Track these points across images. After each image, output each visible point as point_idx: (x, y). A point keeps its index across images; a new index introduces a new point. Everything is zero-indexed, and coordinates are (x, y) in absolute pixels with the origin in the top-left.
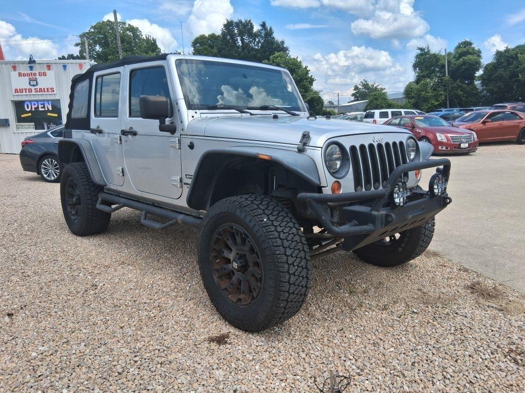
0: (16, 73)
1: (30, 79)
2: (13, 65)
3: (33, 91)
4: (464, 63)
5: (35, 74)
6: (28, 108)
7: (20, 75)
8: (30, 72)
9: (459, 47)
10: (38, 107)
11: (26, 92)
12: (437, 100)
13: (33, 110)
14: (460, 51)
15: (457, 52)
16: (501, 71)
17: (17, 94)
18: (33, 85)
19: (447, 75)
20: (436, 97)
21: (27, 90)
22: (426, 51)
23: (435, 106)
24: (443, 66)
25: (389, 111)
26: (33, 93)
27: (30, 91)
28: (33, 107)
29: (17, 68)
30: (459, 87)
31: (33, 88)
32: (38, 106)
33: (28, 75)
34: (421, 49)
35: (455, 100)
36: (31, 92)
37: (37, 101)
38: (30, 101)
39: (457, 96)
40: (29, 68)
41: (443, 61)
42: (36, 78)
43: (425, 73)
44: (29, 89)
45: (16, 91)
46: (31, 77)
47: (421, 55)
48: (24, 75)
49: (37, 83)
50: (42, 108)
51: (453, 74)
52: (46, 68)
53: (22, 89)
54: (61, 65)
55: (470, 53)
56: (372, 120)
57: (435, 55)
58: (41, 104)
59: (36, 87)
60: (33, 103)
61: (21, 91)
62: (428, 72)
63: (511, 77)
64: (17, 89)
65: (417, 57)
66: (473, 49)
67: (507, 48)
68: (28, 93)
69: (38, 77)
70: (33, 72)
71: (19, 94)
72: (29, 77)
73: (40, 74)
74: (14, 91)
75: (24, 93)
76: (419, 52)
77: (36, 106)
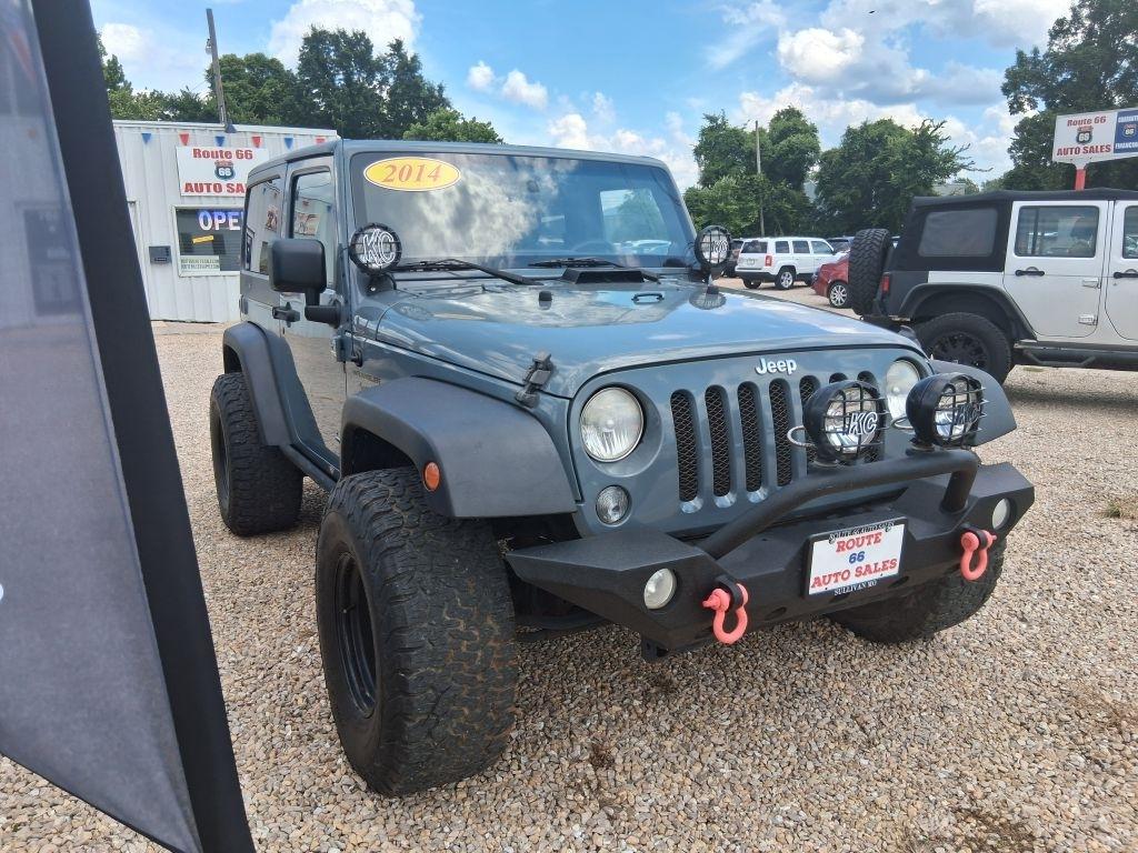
0: (189, 150)
1: (217, 163)
2: (183, 133)
3: (225, 189)
4: (791, 149)
5: (228, 154)
6: (206, 224)
7: (197, 153)
8: (219, 149)
9: (777, 119)
10: (227, 223)
11: (209, 191)
12: (745, 220)
13: (217, 228)
14: (781, 125)
15: (773, 128)
16: (856, 166)
17: (189, 194)
18: (225, 177)
19: (759, 171)
20: (743, 213)
21: (212, 187)
22: (719, 122)
23: (742, 230)
24: (752, 154)
25: (790, 240)
26: (224, 192)
27: (218, 188)
28: (217, 222)
29: (191, 140)
30: (783, 194)
31: (224, 183)
32: (227, 221)
33: (214, 155)
34: (712, 119)
35: (777, 220)
36: (221, 191)
37: (226, 211)
38: (211, 211)
39: (780, 212)
40: (215, 141)
41: (751, 145)
42: (230, 163)
43: (719, 166)
44: (215, 186)
45: (188, 187)
46: (220, 159)
47: (711, 129)
48: (206, 155)
49: (233, 174)
50: (235, 224)
51: (769, 169)
52: (251, 143)
53: (201, 184)
54: (283, 137)
55: (798, 131)
56: (763, 256)
57: (735, 132)
58: (234, 217)
59: (229, 181)
60: (216, 214)
61: (199, 188)
62: (724, 164)
63: (873, 178)
64: (190, 184)
65: (704, 132)
66: (804, 123)
67: (865, 124)
68: (213, 193)
69: (234, 159)
70: (224, 149)
71: (195, 194)
72: (215, 160)
73: (240, 155)
74: (183, 186)
75: (205, 193)
76: (707, 124)
77: (223, 221)
